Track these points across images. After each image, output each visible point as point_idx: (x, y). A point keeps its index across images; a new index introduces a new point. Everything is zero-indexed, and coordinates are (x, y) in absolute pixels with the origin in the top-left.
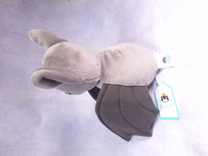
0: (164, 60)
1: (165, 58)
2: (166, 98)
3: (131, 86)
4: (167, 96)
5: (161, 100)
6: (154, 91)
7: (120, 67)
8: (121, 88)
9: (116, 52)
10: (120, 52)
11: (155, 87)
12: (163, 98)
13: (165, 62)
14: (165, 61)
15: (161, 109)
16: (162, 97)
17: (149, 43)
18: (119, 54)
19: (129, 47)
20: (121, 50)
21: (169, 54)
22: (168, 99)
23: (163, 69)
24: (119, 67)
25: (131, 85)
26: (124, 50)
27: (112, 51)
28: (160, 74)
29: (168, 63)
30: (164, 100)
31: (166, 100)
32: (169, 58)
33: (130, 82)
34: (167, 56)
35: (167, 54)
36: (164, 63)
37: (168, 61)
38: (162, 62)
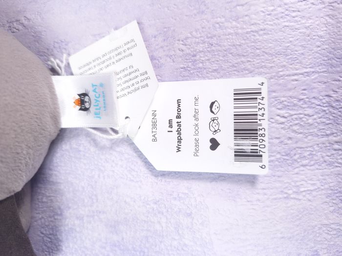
1: (85, 95)
13: (86, 109)
14: (87, 105)
17: (26, 23)
21: (102, 85)
23: (71, 130)
29: (96, 114)
32: (101, 99)
34: (94, 88)
35: (94, 84)
36: (80, 111)
37: (95, 107)
38: (74, 107)
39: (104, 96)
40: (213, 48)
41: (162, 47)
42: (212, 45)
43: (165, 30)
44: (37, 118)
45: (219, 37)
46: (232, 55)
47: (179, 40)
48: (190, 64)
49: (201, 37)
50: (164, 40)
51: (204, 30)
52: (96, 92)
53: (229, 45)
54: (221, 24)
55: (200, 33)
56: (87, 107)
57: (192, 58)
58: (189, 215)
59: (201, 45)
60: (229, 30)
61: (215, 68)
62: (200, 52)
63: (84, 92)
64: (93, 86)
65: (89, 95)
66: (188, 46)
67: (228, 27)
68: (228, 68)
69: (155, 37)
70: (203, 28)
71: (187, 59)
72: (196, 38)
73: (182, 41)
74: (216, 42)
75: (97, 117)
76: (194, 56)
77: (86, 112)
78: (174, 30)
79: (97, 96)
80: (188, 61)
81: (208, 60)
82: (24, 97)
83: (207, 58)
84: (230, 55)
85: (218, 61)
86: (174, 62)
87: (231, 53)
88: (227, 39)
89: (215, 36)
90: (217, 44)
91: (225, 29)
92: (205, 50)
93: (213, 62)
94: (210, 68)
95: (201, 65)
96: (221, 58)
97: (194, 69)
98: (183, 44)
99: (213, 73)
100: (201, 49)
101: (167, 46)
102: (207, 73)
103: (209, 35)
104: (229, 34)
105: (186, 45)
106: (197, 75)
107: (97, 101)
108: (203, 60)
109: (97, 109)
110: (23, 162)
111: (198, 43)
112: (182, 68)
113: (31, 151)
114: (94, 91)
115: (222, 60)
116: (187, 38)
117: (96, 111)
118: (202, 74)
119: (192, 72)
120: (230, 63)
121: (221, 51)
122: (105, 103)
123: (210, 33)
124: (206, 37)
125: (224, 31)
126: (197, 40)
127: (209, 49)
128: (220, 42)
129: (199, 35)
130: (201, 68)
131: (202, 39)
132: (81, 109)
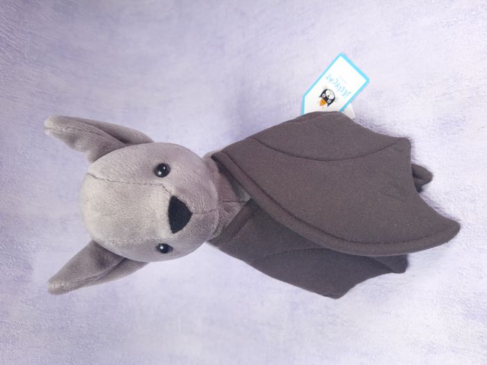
4: (321, 96)
5: (334, 102)
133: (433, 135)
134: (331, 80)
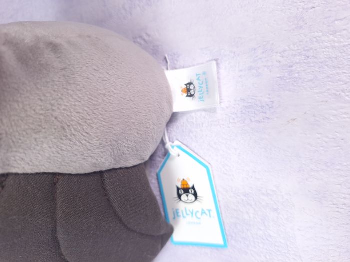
0: (188, 90)
1: (190, 84)
2: (191, 191)
3: (95, 173)
4: (193, 188)
5: (176, 195)
6: (158, 170)
7: (53, 105)
8: (58, 184)
9: (42, 45)
10: (54, 47)
11: (159, 159)
12: (182, 191)
13: (192, 96)
14: (192, 92)
15: (174, 218)
16: (178, 189)
17: (146, 38)
18: (49, 56)
19: (89, 37)
20: (58, 41)
21: (204, 73)
22: (196, 195)
23: (184, 113)
24: (49, 107)
25: (98, 169)
26: (69, 43)
27: (24, 40)
28: (175, 127)
29: (200, 98)
30: (184, 197)
31: (192, 197)
32: (204, 85)
33: (94, 161)
34: (198, 77)
35: (198, 74)
36: (188, 98)
37: (199, 93)
38: (182, 95)
39: (207, 83)
40: (309, 60)
41: (261, 59)
42: (308, 57)
43: (265, 43)
44: (158, 102)
45: (316, 50)
46: (328, 67)
47: (277, 53)
48: (286, 74)
49: (298, 50)
50: (263, 53)
51: (301, 43)
52: (199, 80)
53: (326, 58)
54: (318, 38)
55: (298, 47)
56: (193, 93)
57: (289, 69)
58: (276, 210)
59: (298, 57)
60: (326, 44)
61: (310, 78)
62: (297, 63)
63: (190, 82)
64: (197, 75)
65: (194, 84)
66: (285, 58)
67: (325, 41)
68: (323, 79)
69: (255, 50)
70: (300, 42)
71: (283, 70)
72: (293, 51)
73: (280, 53)
74: (312, 55)
75: (201, 101)
76: (291, 67)
77: (192, 98)
78: (273, 44)
79: (201, 83)
80: (285, 71)
81: (304, 71)
82: (149, 86)
83: (303, 69)
84: (326, 67)
85: (313, 72)
86: (271, 72)
87: (327, 65)
88: (324, 52)
89: (312, 49)
90: (313, 57)
91: (322, 43)
92: (302, 61)
93: (309, 73)
94: (306, 78)
95: (297, 75)
96: (317, 69)
97: (290, 79)
98: (281, 56)
99: (308, 83)
100: (298, 61)
101: (266, 58)
102: (303, 83)
103: (306, 49)
104: (326, 47)
105: (283, 57)
106: (293, 84)
107: (201, 87)
108: (299, 71)
109: (200, 94)
110: (151, 135)
111: (295, 55)
112: (278, 78)
113: (155, 127)
114: (198, 79)
115: (317, 71)
116: (285, 51)
117: (200, 96)
118: (297, 83)
119: (288, 81)
120: (326, 74)
121: (317, 63)
122: (207, 88)
123: (307, 47)
124: (302, 50)
125: (322, 44)
126: (294, 52)
127: (305, 61)
128: (316, 55)
129: (297, 48)
130: (297, 78)
131: (299, 51)
132: (188, 96)
133: (234, 119)
134: (203, 212)
